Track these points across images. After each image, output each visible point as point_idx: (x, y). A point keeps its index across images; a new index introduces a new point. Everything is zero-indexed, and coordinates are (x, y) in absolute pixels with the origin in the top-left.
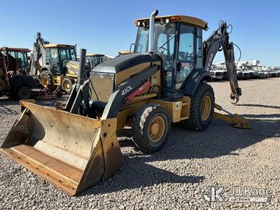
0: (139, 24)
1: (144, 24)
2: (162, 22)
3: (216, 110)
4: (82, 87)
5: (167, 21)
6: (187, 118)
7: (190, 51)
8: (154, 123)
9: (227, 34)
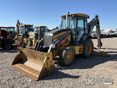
0: (62, 17)
1: (64, 17)
2: (71, 16)
3: (94, 50)
4: (40, 41)
5: (73, 16)
6: (82, 53)
7: (83, 26)
8: (68, 55)
9: (98, 19)
